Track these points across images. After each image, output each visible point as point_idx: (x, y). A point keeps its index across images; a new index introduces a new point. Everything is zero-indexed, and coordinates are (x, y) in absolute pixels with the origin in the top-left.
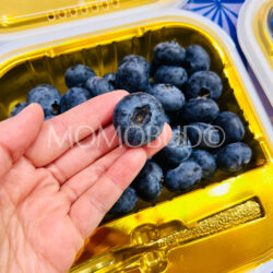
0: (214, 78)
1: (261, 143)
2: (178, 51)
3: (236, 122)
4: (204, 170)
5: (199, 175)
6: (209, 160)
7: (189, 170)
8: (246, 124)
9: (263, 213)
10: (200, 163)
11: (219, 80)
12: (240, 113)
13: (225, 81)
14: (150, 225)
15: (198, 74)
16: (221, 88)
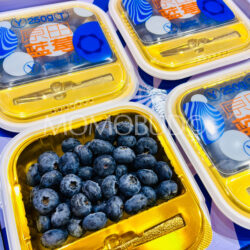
0: (151, 141)
1: (182, 180)
3: (166, 168)
4: (149, 199)
5: (144, 201)
6: (151, 192)
7: (138, 199)
8: (172, 168)
9: (185, 224)
10: (146, 195)
11: (155, 142)
12: (168, 162)
13: (158, 143)
14: (115, 235)
15: (142, 139)
16: (156, 147)
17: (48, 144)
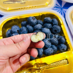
1: (69, 45)
2: (50, 20)
3: (63, 39)
4: (54, 50)
5: (52, 51)
6: (55, 48)
7: (50, 50)
8: (66, 40)
9: (68, 63)
10: (53, 48)
11: (60, 28)
12: (64, 37)
13: (61, 28)
15: (55, 26)
16: (60, 30)
17: (16, 22)
